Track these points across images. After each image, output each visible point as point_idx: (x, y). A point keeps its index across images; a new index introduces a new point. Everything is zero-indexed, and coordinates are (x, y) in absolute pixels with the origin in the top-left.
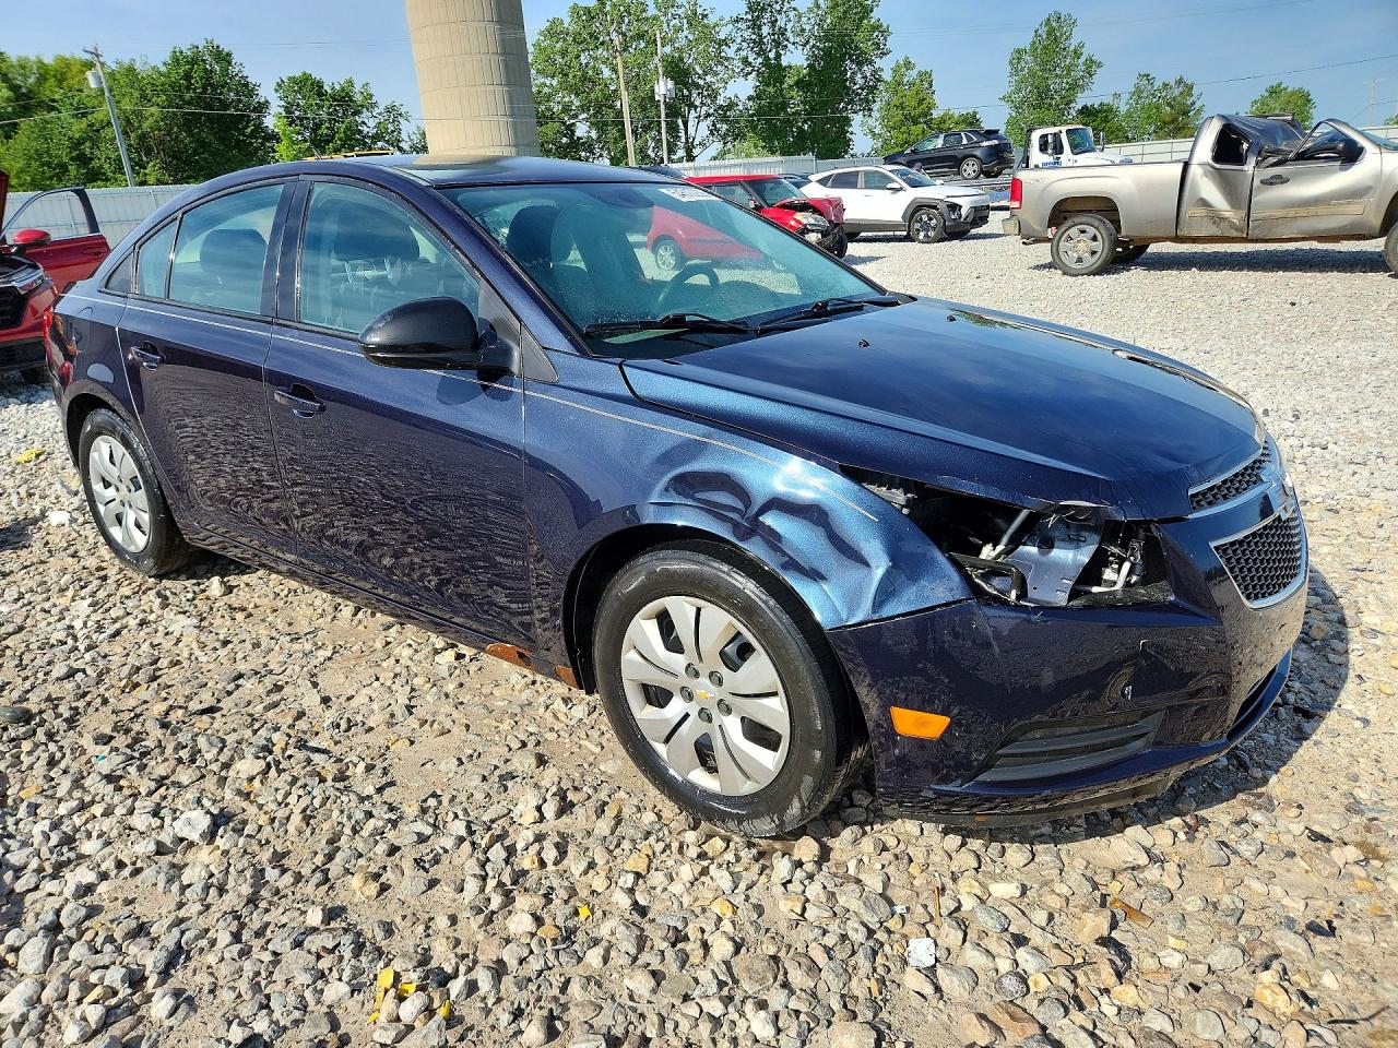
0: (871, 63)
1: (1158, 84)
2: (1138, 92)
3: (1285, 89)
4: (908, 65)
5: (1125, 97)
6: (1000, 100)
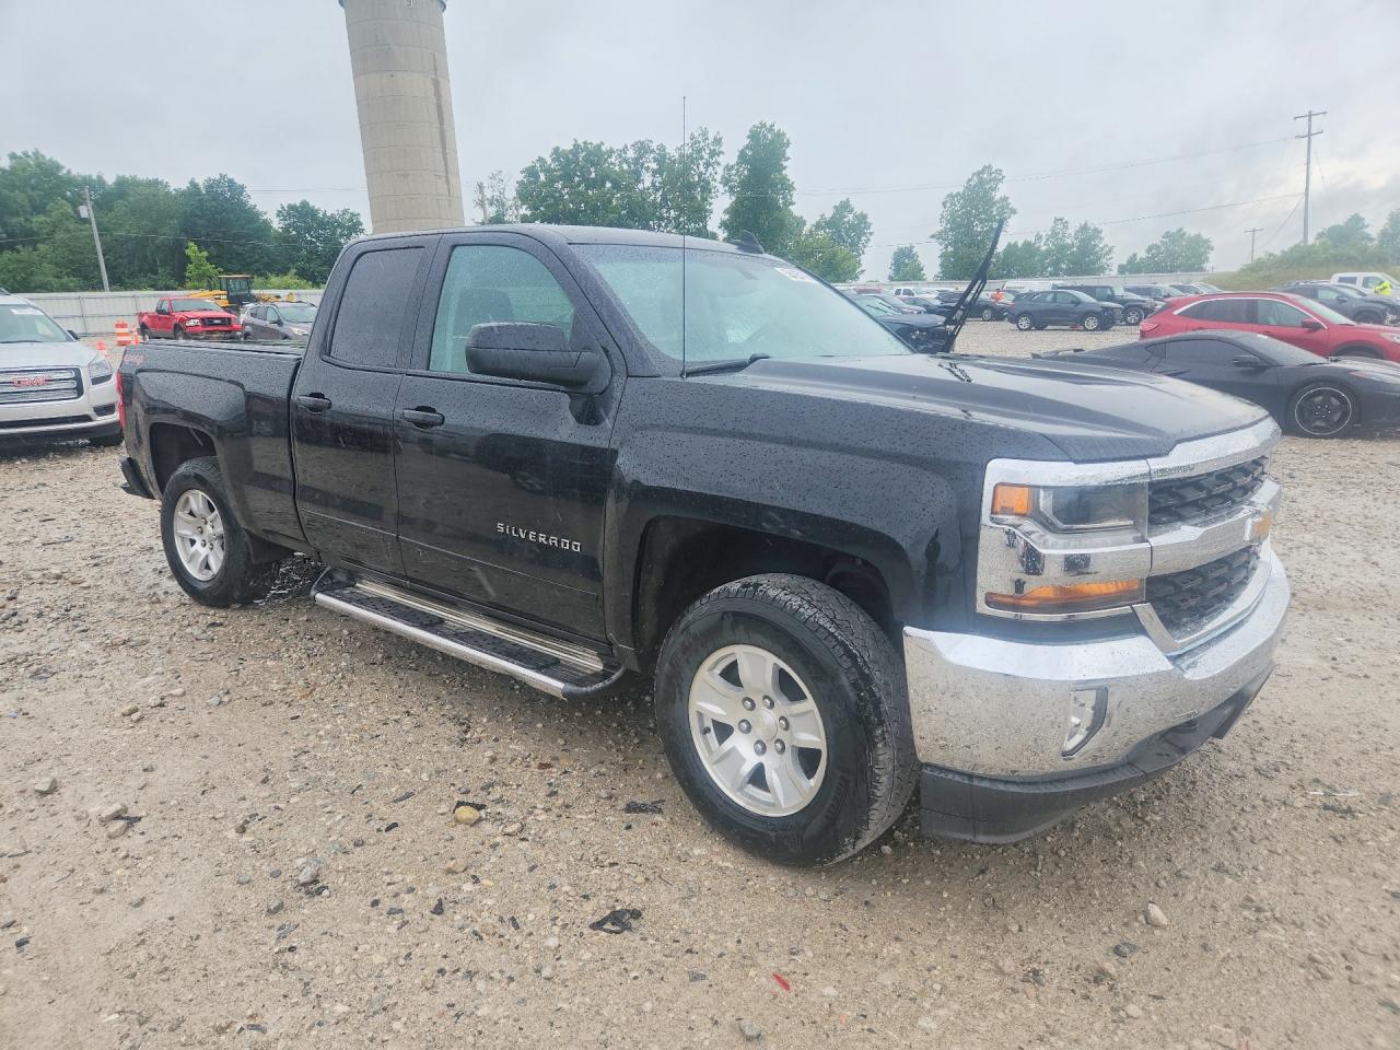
2: (1054, 234)
3: (1184, 234)
5: (1044, 239)
6: (932, 237)
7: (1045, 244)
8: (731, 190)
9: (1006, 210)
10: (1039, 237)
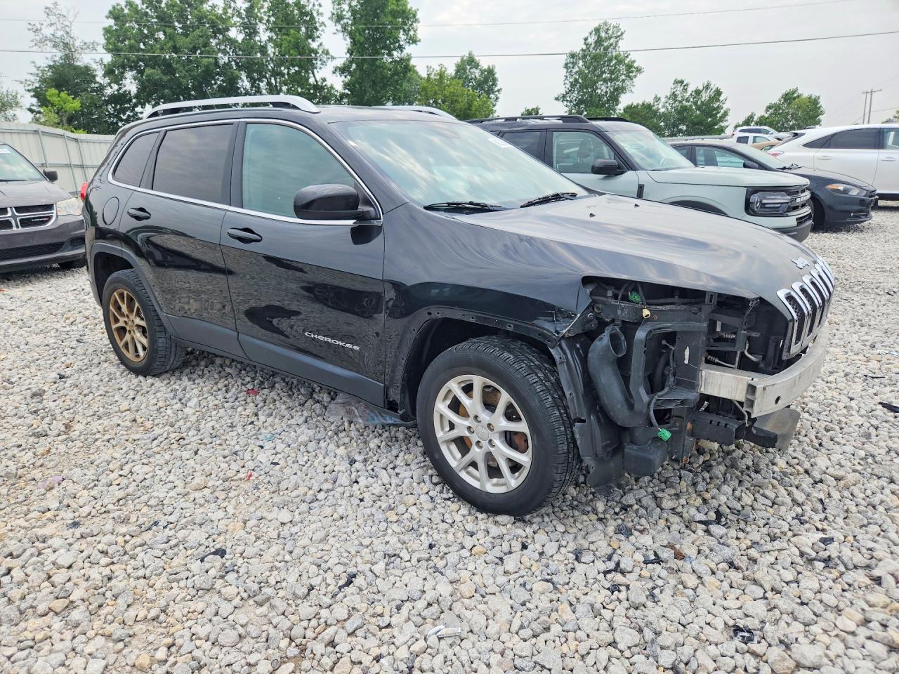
0: (401, 48)
1: (691, 89)
2: (674, 96)
4: (472, 61)
5: (663, 100)
6: (557, 99)
7: (663, 107)
8: (344, 28)
9: (632, 70)
10: (657, 99)
